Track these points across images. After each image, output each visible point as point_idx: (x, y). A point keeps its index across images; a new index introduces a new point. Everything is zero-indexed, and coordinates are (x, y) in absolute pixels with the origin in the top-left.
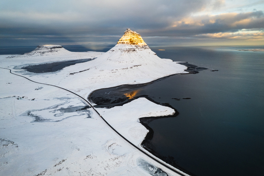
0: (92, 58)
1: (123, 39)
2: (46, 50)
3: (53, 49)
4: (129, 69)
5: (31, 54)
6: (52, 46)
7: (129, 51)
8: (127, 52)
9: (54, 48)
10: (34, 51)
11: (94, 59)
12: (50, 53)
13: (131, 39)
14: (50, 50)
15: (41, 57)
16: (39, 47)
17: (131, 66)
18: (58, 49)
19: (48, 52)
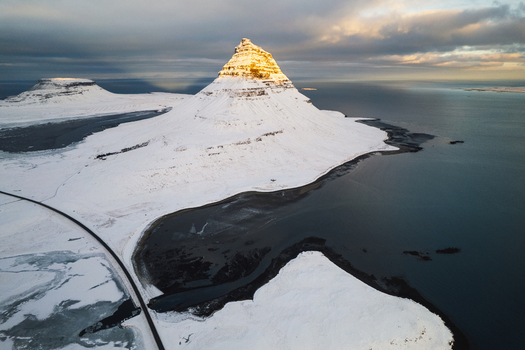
0: (160, 109)
1: (235, 65)
2: (55, 90)
3: (71, 89)
4: (253, 143)
5: (16, 98)
6: (69, 80)
7: (249, 94)
8: (244, 97)
9: (75, 85)
10: (26, 93)
11: (164, 111)
12: (64, 97)
13: (254, 65)
14: (64, 90)
15: (42, 106)
16: (41, 83)
17: (258, 136)
18: (84, 88)
19: (59, 94)
